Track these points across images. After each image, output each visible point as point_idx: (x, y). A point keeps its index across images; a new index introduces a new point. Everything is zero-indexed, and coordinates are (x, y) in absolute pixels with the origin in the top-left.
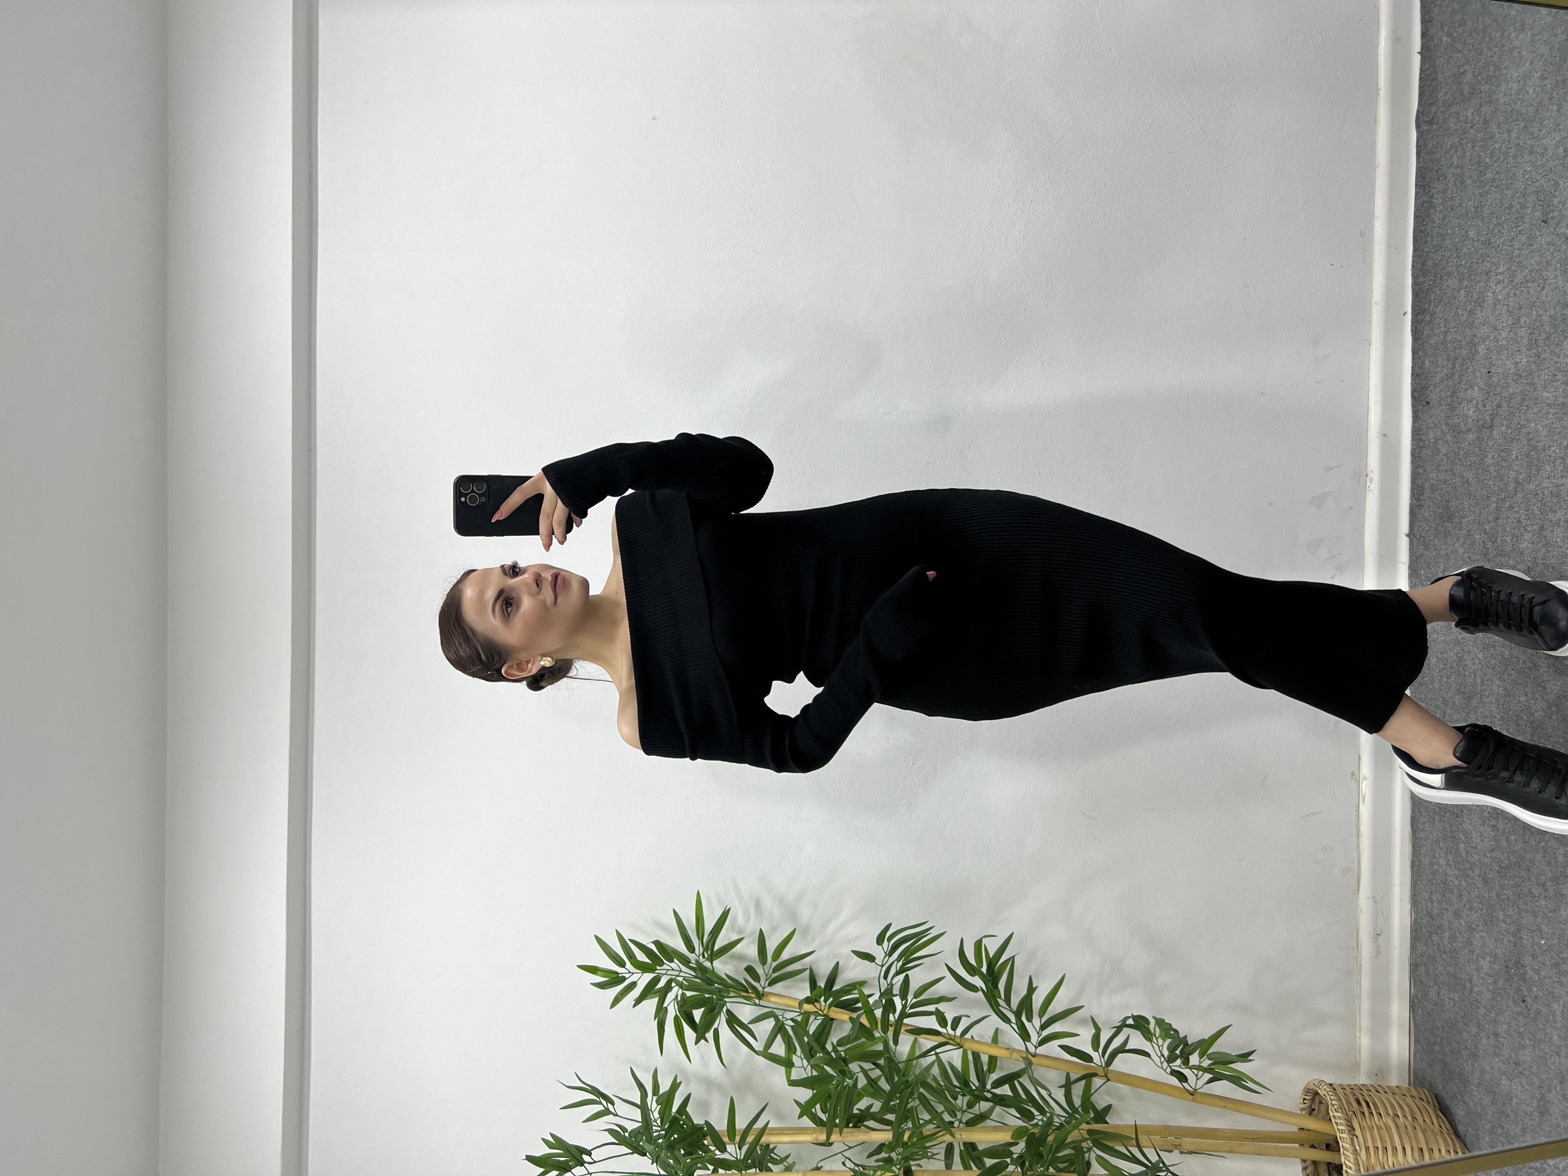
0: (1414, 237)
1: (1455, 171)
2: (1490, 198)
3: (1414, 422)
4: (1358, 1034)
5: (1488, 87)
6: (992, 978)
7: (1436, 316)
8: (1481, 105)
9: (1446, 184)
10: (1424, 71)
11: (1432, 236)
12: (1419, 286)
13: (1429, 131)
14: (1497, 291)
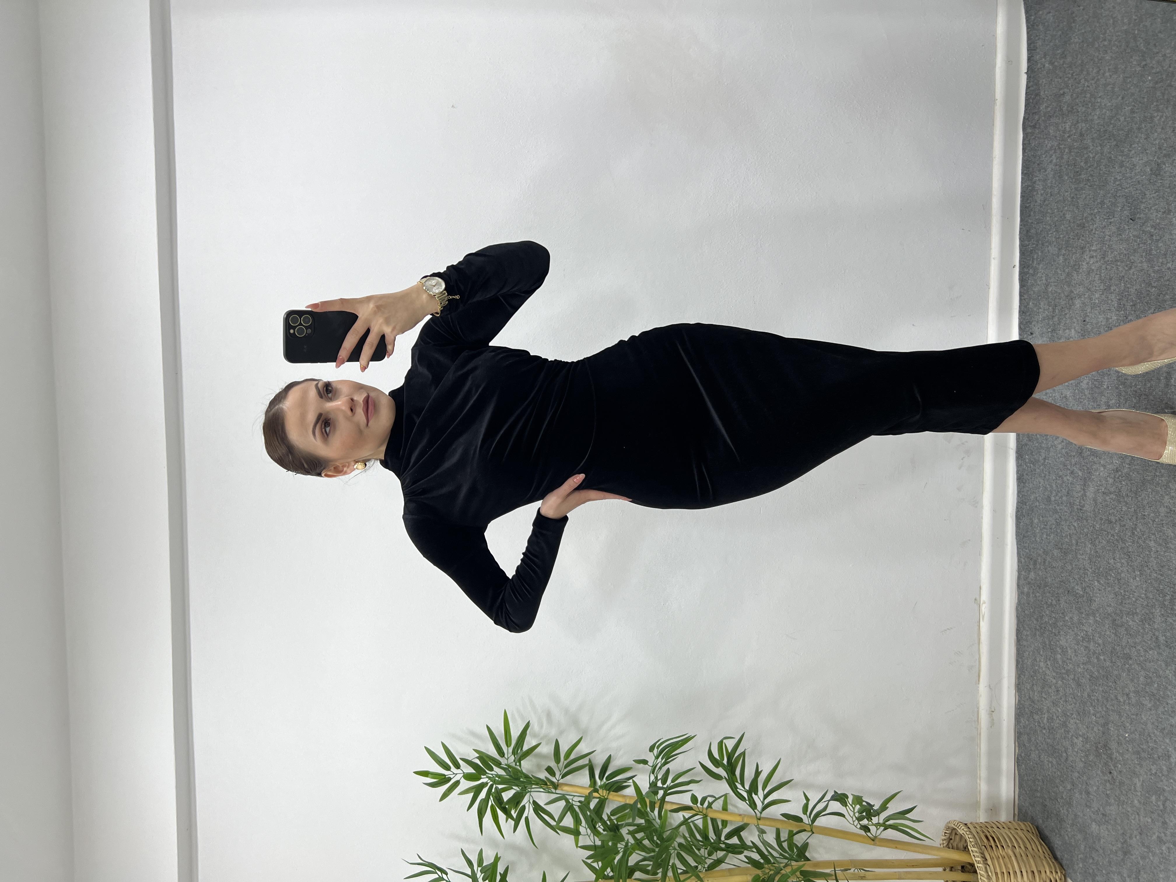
0: (1021, 211)
1: (1054, 167)
2: (1084, 193)
4: (978, 781)
5: (1084, 109)
6: (731, 768)
7: (1038, 271)
8: (1078, 122)
9: (1046, 175)
10: (1029, 87)
11: (1035, 212)
12: (1024, 248)
13: (1033, 133)
14: (1091, 263)
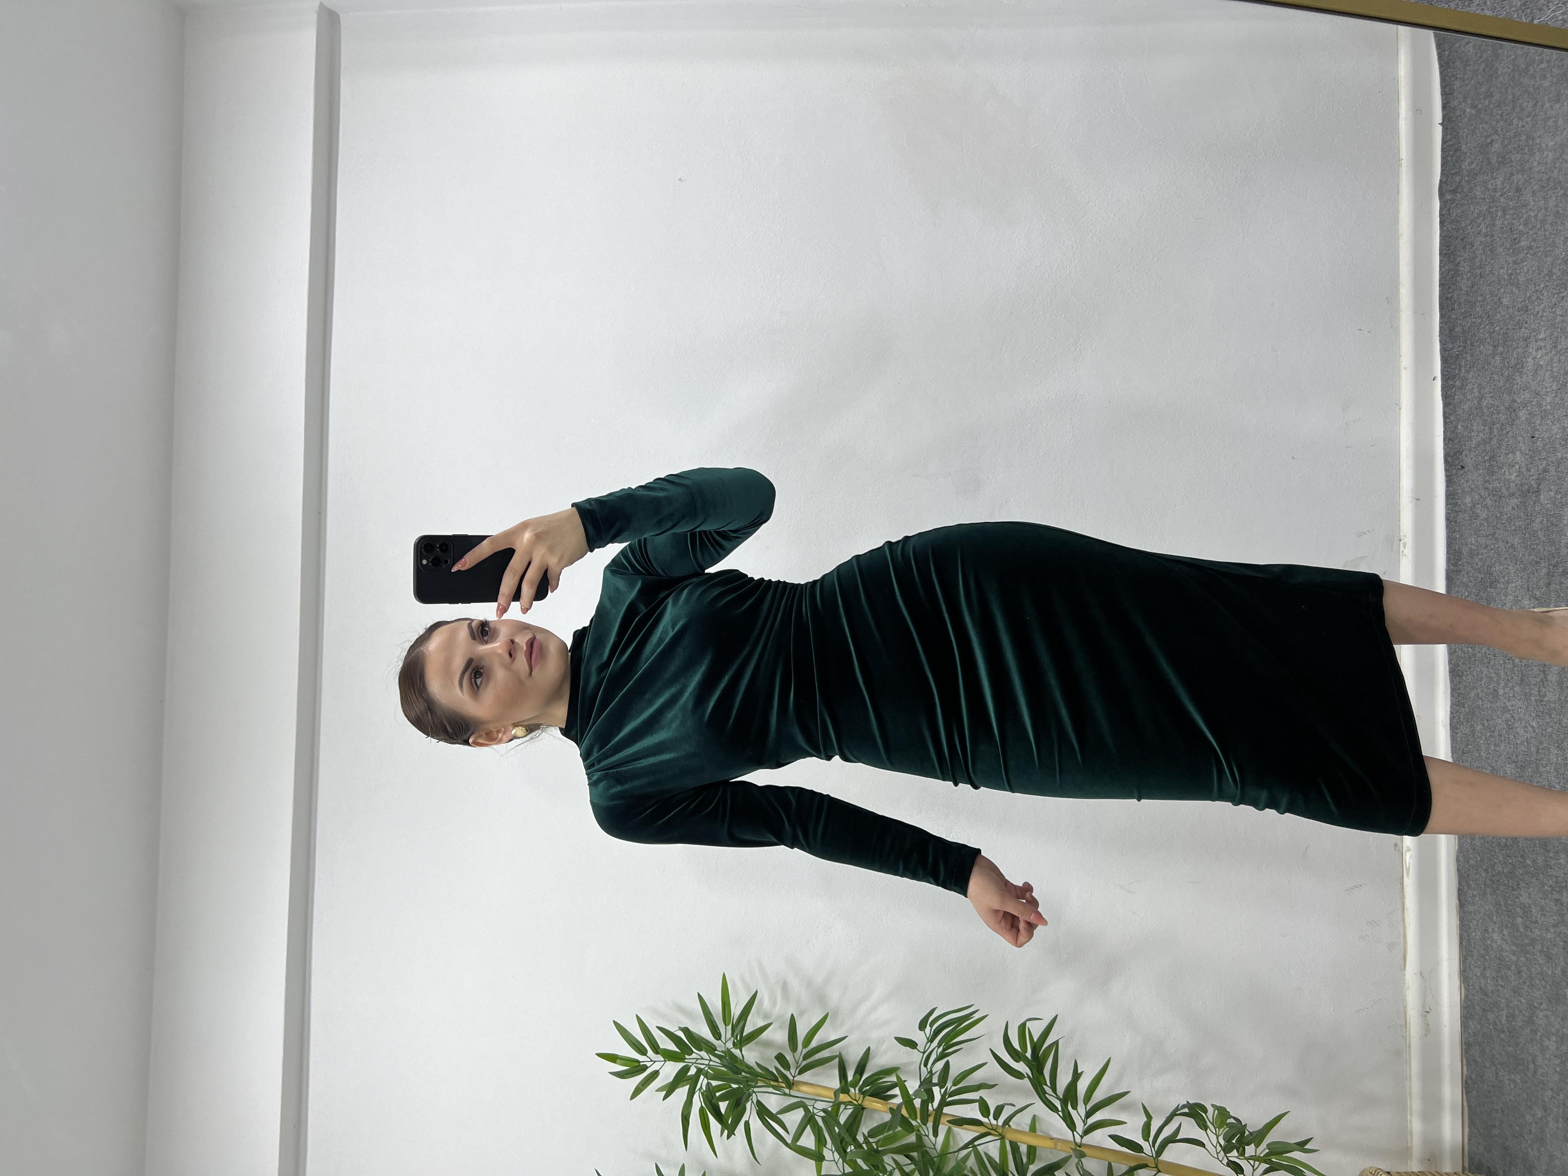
0: (1440, 304)
1: (1483, 239)
2: (1526, 266)
3: (1447, 486)
4: (1409, 1117)
5: (1519, 156)
6: (1037, 1063)
7: (1468, 381)
8: (1512, 174)
9: (1474, 252)
10: (1446, 142)
11: (1460, 304)
12: (1447, 353)
13: (1453, 200)
14: (1538, 356)
